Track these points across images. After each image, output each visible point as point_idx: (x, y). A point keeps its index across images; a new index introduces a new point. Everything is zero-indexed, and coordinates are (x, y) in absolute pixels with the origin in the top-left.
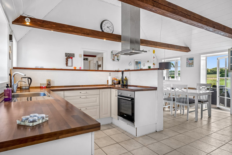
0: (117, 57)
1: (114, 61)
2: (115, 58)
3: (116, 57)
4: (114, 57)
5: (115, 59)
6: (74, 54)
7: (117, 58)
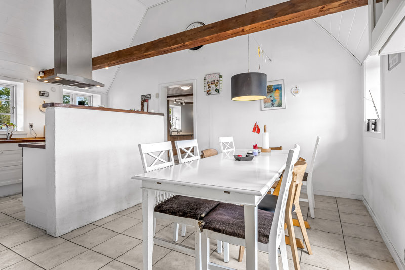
0: (216, 86)
1: (209, 94)
2: (211, 89)
3: (213, 87)
4: (209, 87)
5: (211, 91)
6: (150, 95)
7: (215, 88)
